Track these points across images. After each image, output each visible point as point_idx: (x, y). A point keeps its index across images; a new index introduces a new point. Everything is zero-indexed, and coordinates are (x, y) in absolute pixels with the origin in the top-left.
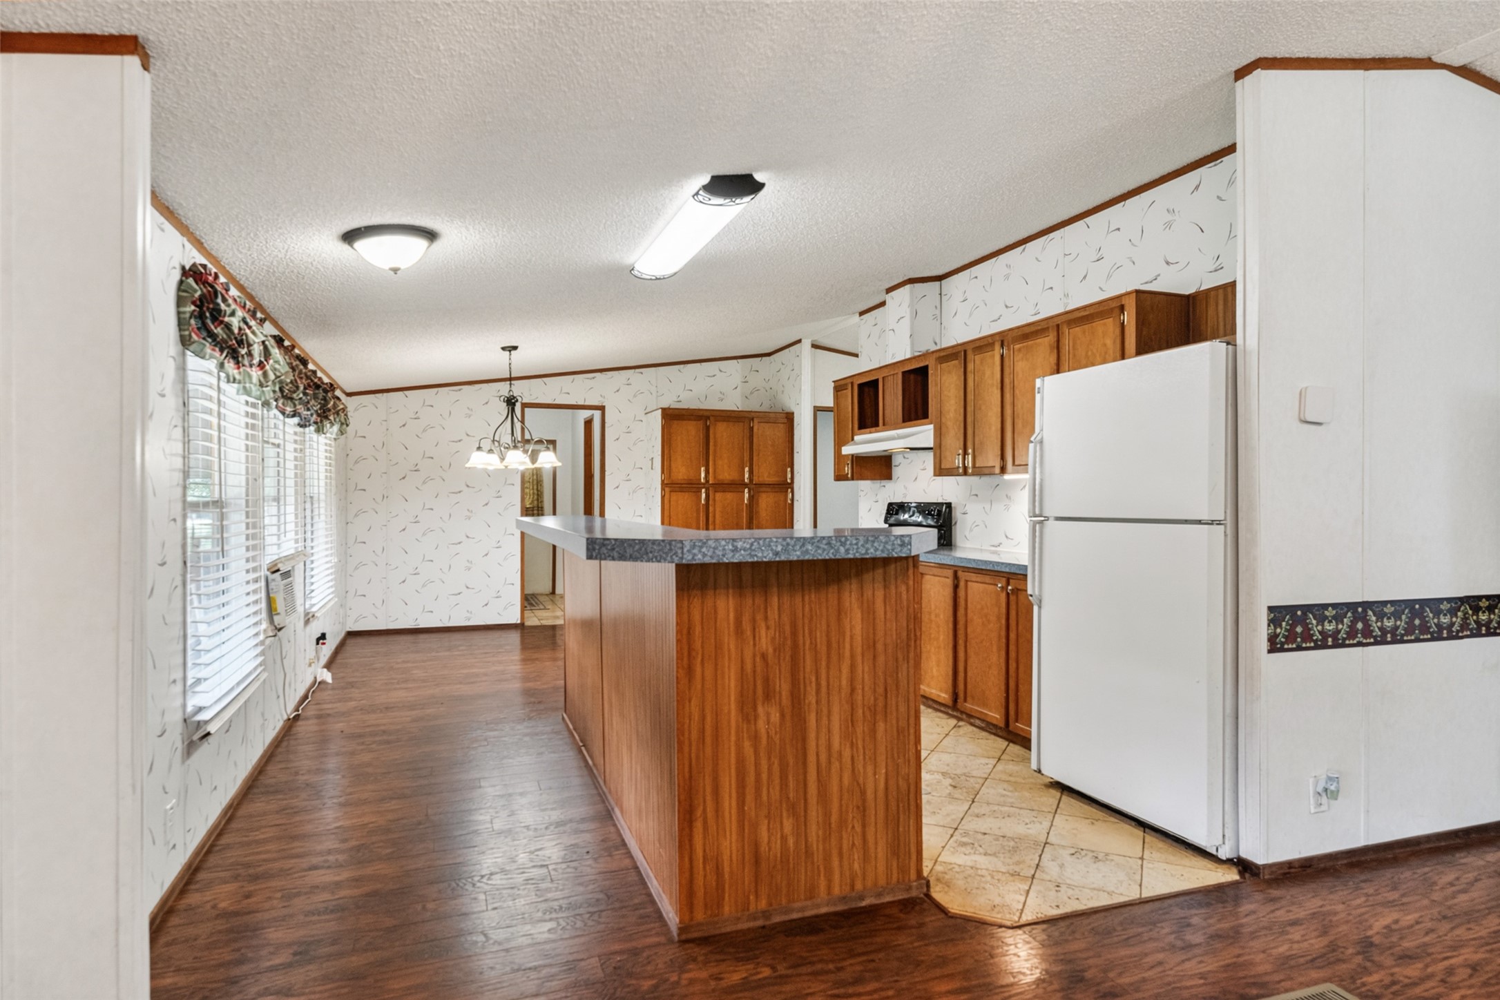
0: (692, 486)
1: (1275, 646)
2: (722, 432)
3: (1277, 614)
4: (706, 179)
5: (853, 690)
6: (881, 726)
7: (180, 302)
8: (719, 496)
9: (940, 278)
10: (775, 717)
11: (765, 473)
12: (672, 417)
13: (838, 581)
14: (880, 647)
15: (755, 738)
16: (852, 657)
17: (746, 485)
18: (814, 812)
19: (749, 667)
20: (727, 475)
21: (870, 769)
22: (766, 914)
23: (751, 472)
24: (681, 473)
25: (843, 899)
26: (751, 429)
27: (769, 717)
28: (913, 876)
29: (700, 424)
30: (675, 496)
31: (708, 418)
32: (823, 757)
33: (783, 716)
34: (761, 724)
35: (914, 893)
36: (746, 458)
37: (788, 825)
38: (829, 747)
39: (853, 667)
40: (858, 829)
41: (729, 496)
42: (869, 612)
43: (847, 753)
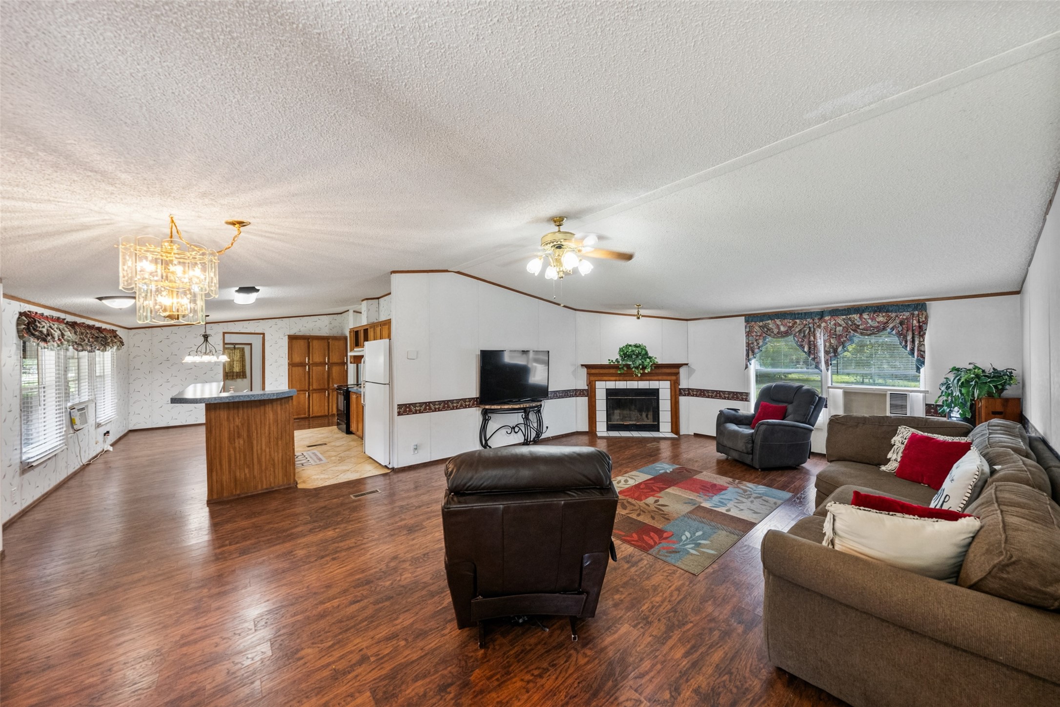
0: (302, 365)
1: (399, 414)
2: (315, 343)
3: (400, 406)
4: (237, 289)
5: (270, 433)
6: (280, 442)
7: (18, 324)
8: (314, 368)
9: (378, 298)
10: (242, 442)
11: (335, 358)
12: (292, 338)
13: (265, 405)
14: (279, 421)
15: (235, 449)
16: (269, 424)
17: (326, 364)
18: (256, 467)
19: (232, 429)
20: (317, 358)
21: (276, 454)
22: (239, 495)
23: (329, 359)
24: (297, 359)
25: (267, 489)
26: (329, 343)
27: (240, 443)
28: (292, 481)
29: (306, 341)
30: (294, 368)
31: (308, 339)
32: (259, 451)
33: (244, 442)
34: (237, 444)
35: (292, 485)
36: (327, 353)
37: (247, 471)
38: (261, 449)
39: (269, 428)
40: (272, 469)
41: (320, 368)
42: (276, 413)
43: (268, 450)
